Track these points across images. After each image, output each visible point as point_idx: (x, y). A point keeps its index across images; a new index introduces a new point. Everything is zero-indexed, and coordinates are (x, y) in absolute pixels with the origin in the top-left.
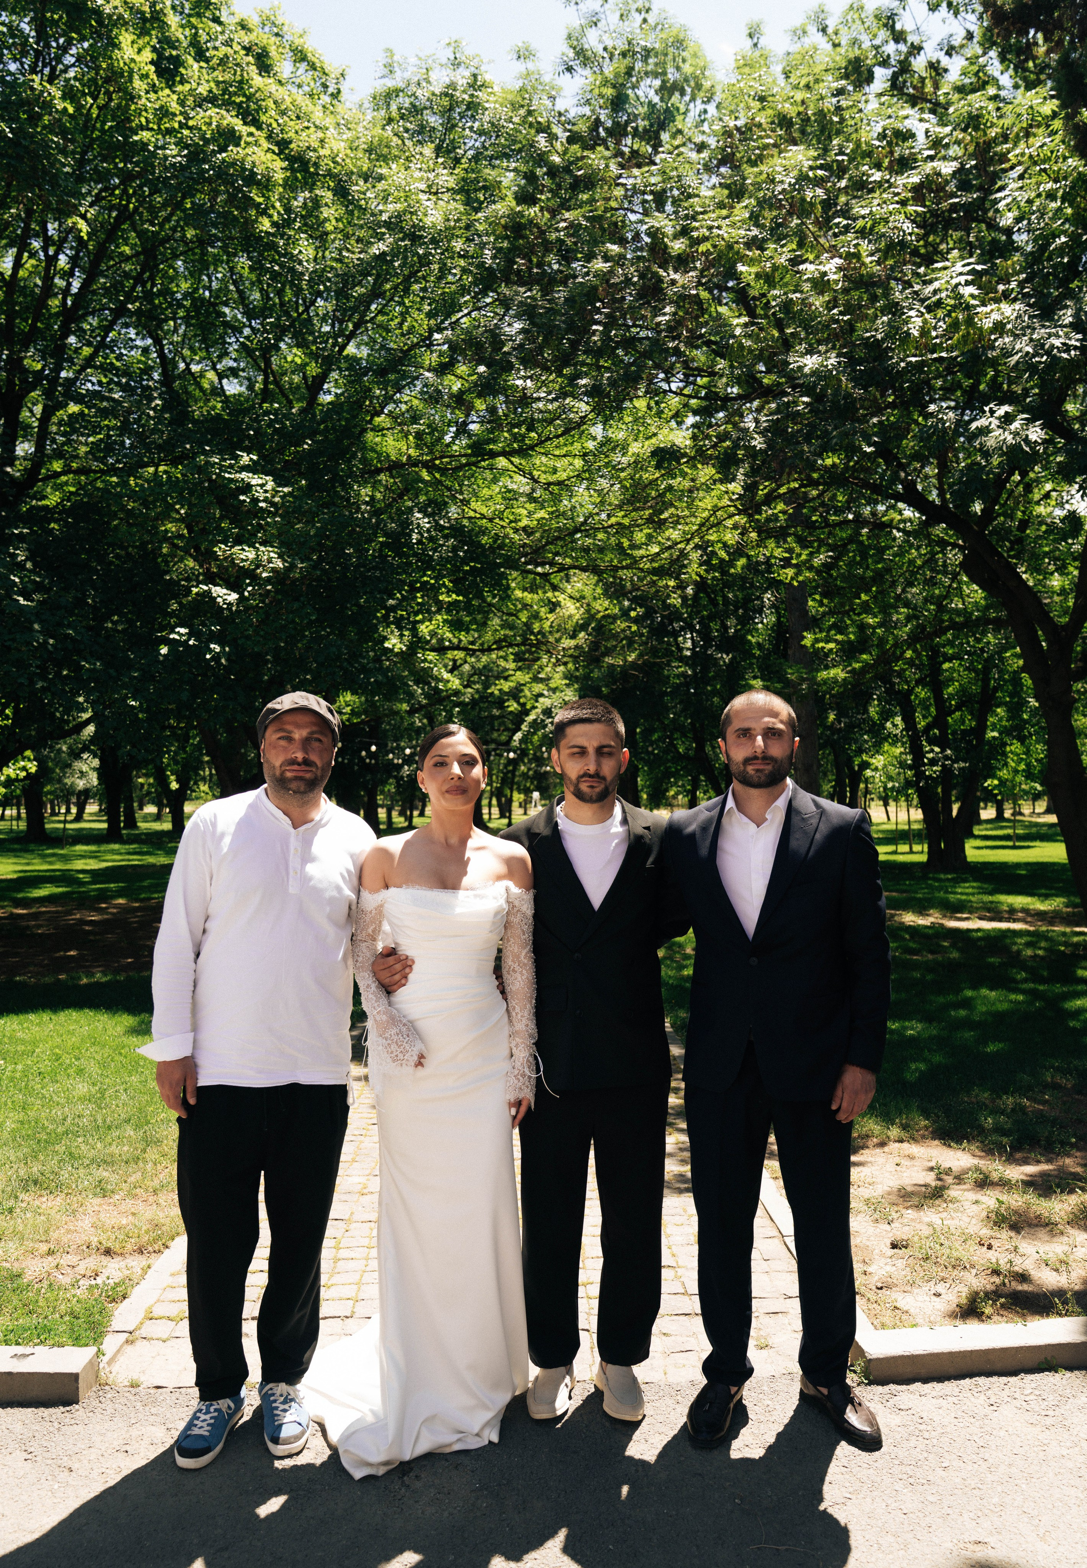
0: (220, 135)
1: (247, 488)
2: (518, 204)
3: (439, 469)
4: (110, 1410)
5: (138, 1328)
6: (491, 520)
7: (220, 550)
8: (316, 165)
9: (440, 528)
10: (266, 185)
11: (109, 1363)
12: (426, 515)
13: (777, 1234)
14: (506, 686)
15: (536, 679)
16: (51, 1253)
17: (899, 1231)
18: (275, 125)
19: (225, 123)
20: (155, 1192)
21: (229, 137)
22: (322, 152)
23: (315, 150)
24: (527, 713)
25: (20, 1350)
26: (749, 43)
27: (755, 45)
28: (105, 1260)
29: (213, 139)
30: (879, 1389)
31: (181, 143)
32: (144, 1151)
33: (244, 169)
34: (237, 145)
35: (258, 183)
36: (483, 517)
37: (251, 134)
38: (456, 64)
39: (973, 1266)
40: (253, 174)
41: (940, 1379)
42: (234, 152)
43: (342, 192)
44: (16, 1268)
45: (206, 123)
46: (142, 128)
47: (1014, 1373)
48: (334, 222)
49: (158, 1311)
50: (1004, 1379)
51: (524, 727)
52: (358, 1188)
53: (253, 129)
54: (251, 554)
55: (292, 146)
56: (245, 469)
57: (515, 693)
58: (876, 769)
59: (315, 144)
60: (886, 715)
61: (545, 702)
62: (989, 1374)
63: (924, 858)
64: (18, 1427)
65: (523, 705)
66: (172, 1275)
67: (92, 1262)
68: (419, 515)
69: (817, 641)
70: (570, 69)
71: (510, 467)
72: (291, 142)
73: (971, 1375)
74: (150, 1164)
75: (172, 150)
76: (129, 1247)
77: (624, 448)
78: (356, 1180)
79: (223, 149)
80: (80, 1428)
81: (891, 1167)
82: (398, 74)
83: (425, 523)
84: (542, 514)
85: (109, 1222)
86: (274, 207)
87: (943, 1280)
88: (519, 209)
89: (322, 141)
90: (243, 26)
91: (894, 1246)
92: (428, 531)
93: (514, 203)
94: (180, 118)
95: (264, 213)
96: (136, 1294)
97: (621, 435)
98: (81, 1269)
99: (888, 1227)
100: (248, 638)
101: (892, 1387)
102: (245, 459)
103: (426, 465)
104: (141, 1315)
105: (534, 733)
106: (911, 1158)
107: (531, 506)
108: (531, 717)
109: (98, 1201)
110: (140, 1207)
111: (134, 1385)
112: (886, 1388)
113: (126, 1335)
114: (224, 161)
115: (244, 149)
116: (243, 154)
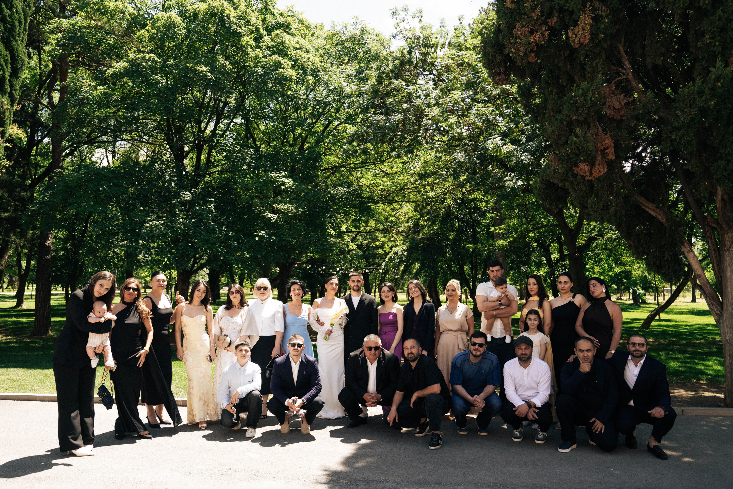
0: (276, 64)
1: (283, 184)
7: (276, 206)
8: (307, 67)
9: (349, 193)
10: (291, 80)
14: (378, 243)
15: (390, 240)
18: (293, 54)
19: (277, 60)
21: (278, 65)
22: (309, 63)
23: (306, 62)
24: (388, 254)
26: (459, 22)
27: (461, 23)
29: (273, 65)
31: (263, 67)
33: (284, 76)
34: (281, 67)
35: (288, 80)
36: (366, 186)
37: (285, 62)
38: (356, 24)
40: (287, 78)
42: (280, 70)
43: (315, 75)
45: (271, 60)
51: (386, 260)
53: (286, 60)
54: (286, 207)
55: (299, 62)
56: (283, 176)
57: (381, 247)
59: (307, 60)
61: (395, 249)
65: (385, 251)
69: (496, 230)
70: (394, 37)
71: (376, 168)
72: (298, 60)
75: (259, 70)
79: (276, 69)
82: (336, 28)
89: (309, 59)
90: (281, 15)
94: (262, 58)
95: (290, 89)
102: (283, 173)
103: (345, 166)
105: (391, 262)
108: (389, 256)
114: (277, 74)
115: (283, 68)
116: (283, 71)
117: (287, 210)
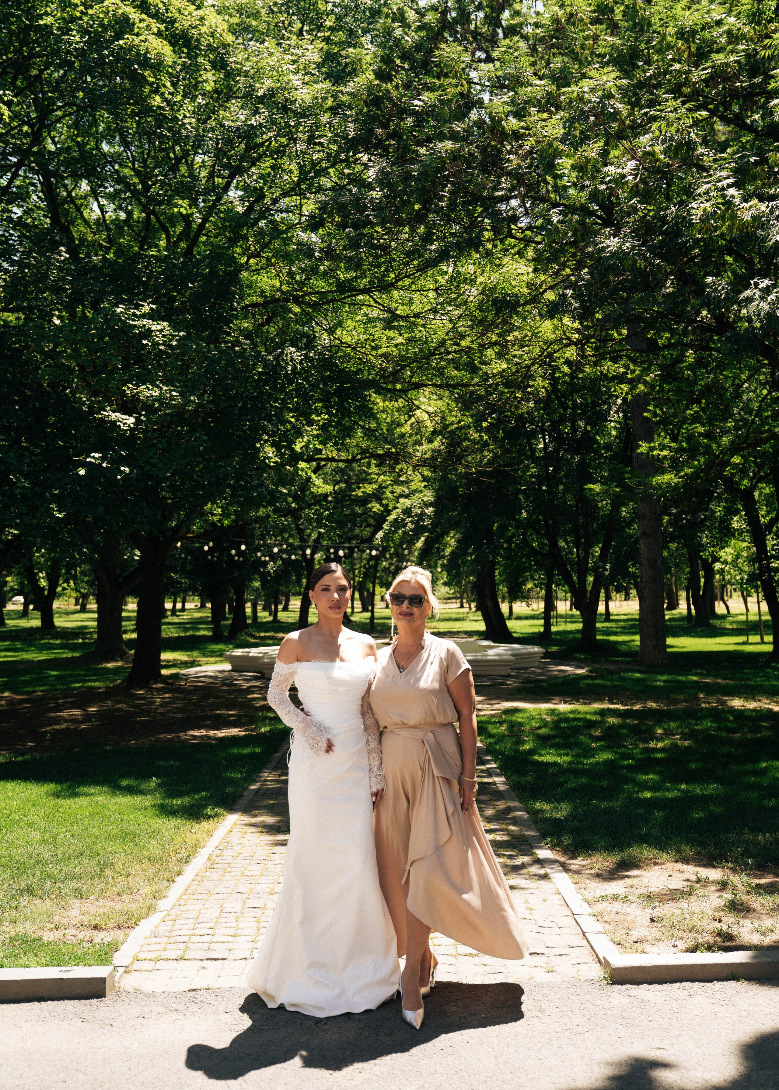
0: (117, 23)
1: (147, 334)
2: (376, 78)
3: (309, 305)
4: (127, 1000)
5: (131, 964)
6: (354, 348)
7: (128, 389)
8: (197, 40)
9: (311, 360)
10: (157, 67)
11: (120, 978)
12: (299, 349)
13: (570, 913)
14: (370, 489)
15: (397, 482)
16: (57, 928)
17: (657, 912)
18: (161, 5)
19: (120, 11)
20: (119, 895)
21: (124, 25)
22: (204, 29)
23: (196, 27)
24: (389, 512)
25: (63, 968)
28: (95, 933)
29: (111, 27)
30: (620, 987)
31: (84, 32)
32: (103, 871)
33: (138, 54)
34: (131, 32)
35: (151, 67)
36: (349, 346)
37: (141, 21)
39: (703, 930)
40: (147, 59)
41: (660, 982)
42: (128, 40)
44: (37, 935)
45: (103, 12)
46: (46, 14)
47: (711, 981)
48: (212, 84)
49: (141, 956)
50: (703, 984)
51: (385, 526)
52: (268, 890)
53: (144, 16)
54: (155, 393)
55: (176, 25)
56: (144, 316)
57: (378, 496)
58: (725, 562)
59: (198, 23)
60: (731, 512)
61: (406, 502)
62: (693, 981)
63: (769, 648)
64: (71, 1008)
65: (385, 506)
66: (146, 938)
67: (89, 933)
68: (293, 349)
69: (651, 448)
71: (372, 303)
72: (175, 21)
73: (681, 981)
74: (110, 879)
76: (110, 925)
77: (472, 282)
78: (266, 886)
79: (119, 36)
80: (110, 1008)
81: (665, 877)
83: (298, 356)
84: (400, 340)
85: (93, 912)
86: (165, 86)
87: (681, 938)
88: (376, 82)
89: (202, 19)
91: (652, 920)
92: (301, 363)
93: (372, 77)
94: (82, 8)
95: (156, 91)
96: (123, 948)
97: (471, 269)
98: (80, 936)
99: (651, 911)
100: (153, 465)
101: (628, 986)
102: (146, 308)
103: (297, 300)
104: (131, 959)
105: (395, 532)
106: (681, 872)
107: (391, 333)
108: (392, 517)
109: (78, 901)
110: (110, 903)
111: (137, 990)
112: (624, 987)
113: (123, 969)
114: (121, 48)
115: (138, 35)
116: (137, 40)
117: (160, 399)
